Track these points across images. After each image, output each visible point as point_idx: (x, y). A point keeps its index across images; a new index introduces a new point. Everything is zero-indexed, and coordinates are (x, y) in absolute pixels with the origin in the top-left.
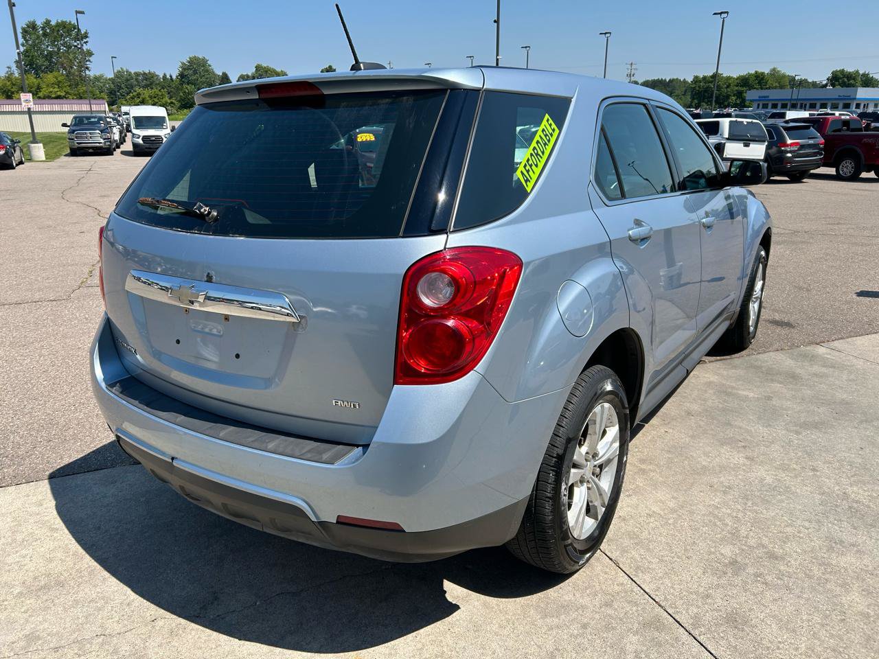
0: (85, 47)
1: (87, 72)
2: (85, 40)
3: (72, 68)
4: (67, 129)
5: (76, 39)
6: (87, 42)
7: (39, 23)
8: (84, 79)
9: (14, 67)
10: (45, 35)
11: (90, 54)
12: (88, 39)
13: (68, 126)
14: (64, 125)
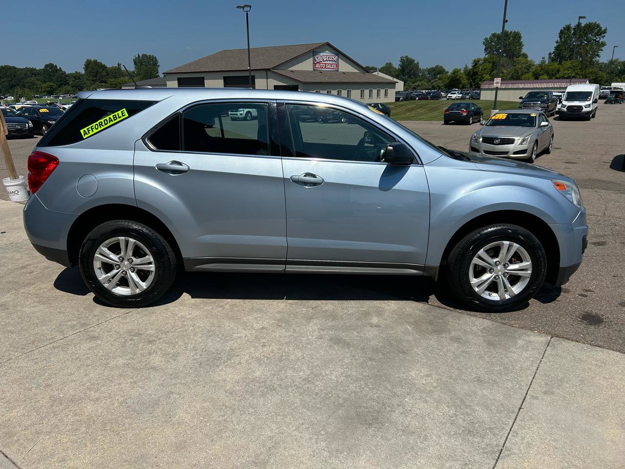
0: (602, 40)
1: (597, 58)
2: (603, 35)
3: (587, 56)
4: (521, 100)
5: (597, 34)
6: (604, 36)
7: (573, 26)
8: (592, 63)
9: (547, 57)
10: (574, 34)
11: (604, 44)
12: (605, 34)
13: (523, 99)
14: (521, 98)
